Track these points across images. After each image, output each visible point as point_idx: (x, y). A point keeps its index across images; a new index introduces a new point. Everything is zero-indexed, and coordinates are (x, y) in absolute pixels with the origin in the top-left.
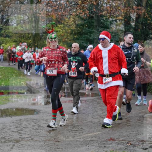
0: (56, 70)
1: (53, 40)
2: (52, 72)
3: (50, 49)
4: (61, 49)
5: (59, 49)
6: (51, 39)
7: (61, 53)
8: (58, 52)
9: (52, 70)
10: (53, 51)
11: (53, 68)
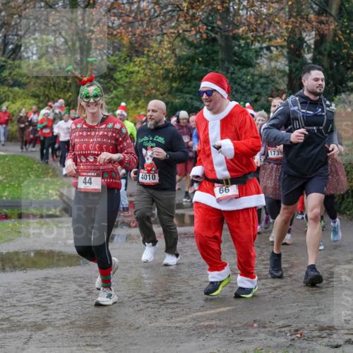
0: (100, 178)
1: (92, 100)
2: (91, 183)
3: (84, 126)
4: (110, 125)
5: (104, 126)
6: (87, 97)
7: (110, 134)
8: (101, 133)
9: (90, 179)
10: (90, 131)
11: (93, 174)
